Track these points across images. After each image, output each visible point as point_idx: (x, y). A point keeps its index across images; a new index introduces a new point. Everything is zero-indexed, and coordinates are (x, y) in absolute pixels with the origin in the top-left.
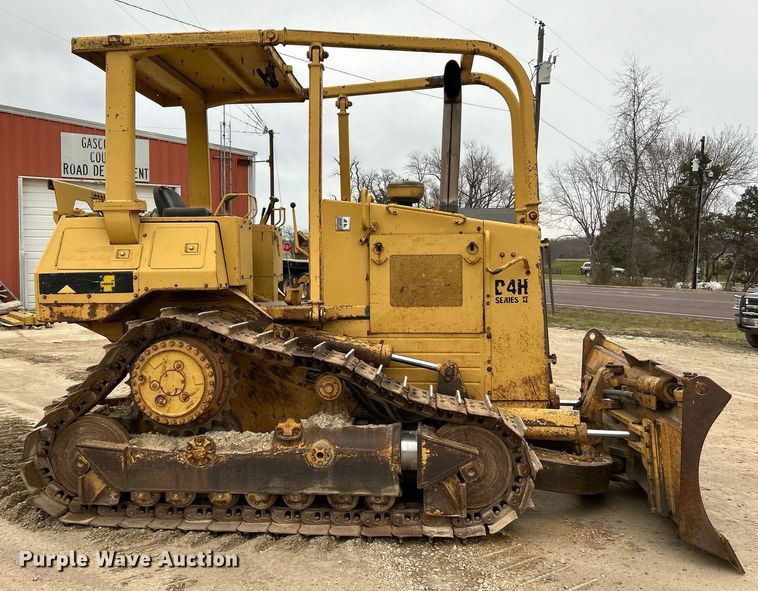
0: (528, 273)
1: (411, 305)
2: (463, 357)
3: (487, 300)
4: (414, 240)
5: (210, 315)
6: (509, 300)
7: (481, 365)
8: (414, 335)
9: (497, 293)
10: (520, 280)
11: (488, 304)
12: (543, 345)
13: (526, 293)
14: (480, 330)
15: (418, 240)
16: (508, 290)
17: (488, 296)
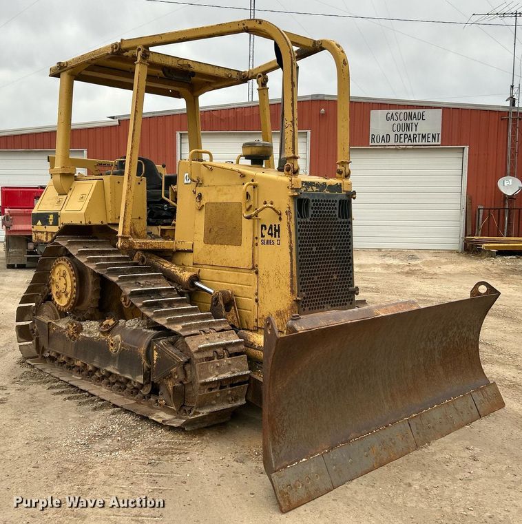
0: (280, 219)
1: (214, 243)
2: (242, 289)
3: (256, 241)
4: (218, 191)
5: (94, 242)
6: (269, 242)
7: (252, 296)
8: (215, 267)
9: (263, 236)
10: (275, 225)
11: (257, 245)
12: (289, 283)
13: (279, 237)
14: (251, 267)
15: (219, 191)
16: (269, 234)
17: (256, 238)
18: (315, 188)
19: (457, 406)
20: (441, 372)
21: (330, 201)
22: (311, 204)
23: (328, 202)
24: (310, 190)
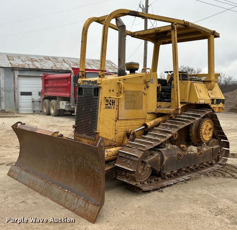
18: (86, 83)
19: (68, 196)
20: (74, 177)
21: (90, 88)
22: (83, 89)
23: (90, 89)
24: (85, 84)
